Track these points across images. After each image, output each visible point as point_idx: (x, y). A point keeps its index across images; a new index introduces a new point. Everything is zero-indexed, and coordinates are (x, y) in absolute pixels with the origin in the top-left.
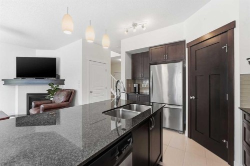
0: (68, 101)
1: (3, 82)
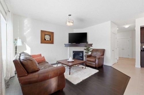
1: (64, 45)
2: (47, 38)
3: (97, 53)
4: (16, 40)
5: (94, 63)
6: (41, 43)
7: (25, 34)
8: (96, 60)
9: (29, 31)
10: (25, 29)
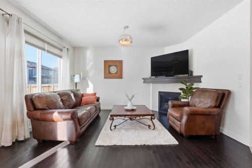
0: (219, 107)
1: (143, 81)
2: (113, 70)
3: (202, 100)
4: (74, 76)
5: (179, 123)
6: (105, 78)
7: (87, 68)
8: (181, 117)
9: (91, 63)
10: (88, 62)
